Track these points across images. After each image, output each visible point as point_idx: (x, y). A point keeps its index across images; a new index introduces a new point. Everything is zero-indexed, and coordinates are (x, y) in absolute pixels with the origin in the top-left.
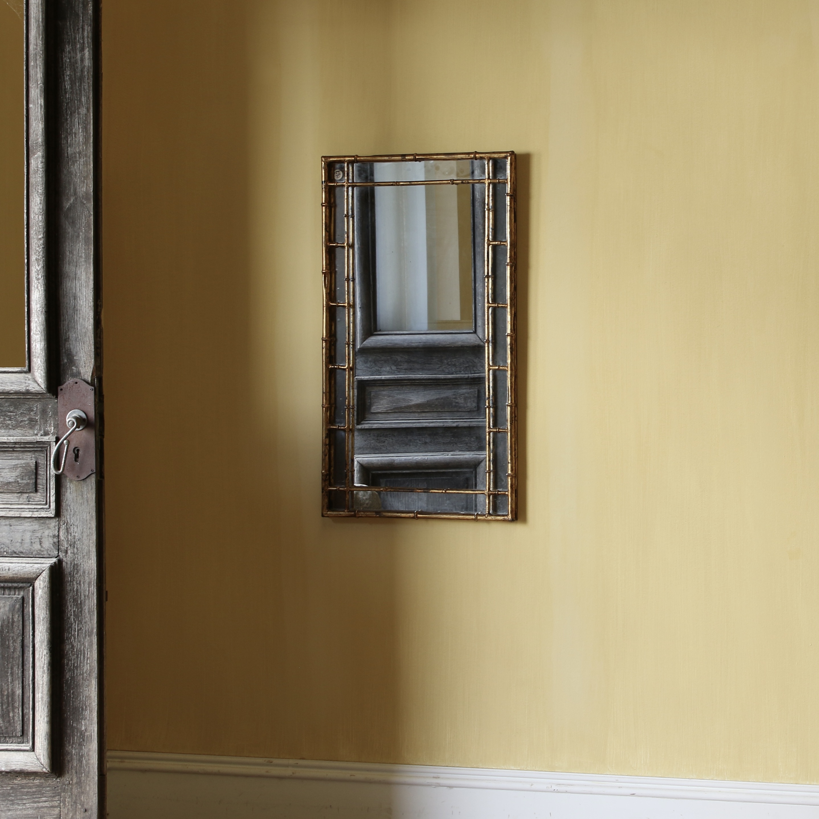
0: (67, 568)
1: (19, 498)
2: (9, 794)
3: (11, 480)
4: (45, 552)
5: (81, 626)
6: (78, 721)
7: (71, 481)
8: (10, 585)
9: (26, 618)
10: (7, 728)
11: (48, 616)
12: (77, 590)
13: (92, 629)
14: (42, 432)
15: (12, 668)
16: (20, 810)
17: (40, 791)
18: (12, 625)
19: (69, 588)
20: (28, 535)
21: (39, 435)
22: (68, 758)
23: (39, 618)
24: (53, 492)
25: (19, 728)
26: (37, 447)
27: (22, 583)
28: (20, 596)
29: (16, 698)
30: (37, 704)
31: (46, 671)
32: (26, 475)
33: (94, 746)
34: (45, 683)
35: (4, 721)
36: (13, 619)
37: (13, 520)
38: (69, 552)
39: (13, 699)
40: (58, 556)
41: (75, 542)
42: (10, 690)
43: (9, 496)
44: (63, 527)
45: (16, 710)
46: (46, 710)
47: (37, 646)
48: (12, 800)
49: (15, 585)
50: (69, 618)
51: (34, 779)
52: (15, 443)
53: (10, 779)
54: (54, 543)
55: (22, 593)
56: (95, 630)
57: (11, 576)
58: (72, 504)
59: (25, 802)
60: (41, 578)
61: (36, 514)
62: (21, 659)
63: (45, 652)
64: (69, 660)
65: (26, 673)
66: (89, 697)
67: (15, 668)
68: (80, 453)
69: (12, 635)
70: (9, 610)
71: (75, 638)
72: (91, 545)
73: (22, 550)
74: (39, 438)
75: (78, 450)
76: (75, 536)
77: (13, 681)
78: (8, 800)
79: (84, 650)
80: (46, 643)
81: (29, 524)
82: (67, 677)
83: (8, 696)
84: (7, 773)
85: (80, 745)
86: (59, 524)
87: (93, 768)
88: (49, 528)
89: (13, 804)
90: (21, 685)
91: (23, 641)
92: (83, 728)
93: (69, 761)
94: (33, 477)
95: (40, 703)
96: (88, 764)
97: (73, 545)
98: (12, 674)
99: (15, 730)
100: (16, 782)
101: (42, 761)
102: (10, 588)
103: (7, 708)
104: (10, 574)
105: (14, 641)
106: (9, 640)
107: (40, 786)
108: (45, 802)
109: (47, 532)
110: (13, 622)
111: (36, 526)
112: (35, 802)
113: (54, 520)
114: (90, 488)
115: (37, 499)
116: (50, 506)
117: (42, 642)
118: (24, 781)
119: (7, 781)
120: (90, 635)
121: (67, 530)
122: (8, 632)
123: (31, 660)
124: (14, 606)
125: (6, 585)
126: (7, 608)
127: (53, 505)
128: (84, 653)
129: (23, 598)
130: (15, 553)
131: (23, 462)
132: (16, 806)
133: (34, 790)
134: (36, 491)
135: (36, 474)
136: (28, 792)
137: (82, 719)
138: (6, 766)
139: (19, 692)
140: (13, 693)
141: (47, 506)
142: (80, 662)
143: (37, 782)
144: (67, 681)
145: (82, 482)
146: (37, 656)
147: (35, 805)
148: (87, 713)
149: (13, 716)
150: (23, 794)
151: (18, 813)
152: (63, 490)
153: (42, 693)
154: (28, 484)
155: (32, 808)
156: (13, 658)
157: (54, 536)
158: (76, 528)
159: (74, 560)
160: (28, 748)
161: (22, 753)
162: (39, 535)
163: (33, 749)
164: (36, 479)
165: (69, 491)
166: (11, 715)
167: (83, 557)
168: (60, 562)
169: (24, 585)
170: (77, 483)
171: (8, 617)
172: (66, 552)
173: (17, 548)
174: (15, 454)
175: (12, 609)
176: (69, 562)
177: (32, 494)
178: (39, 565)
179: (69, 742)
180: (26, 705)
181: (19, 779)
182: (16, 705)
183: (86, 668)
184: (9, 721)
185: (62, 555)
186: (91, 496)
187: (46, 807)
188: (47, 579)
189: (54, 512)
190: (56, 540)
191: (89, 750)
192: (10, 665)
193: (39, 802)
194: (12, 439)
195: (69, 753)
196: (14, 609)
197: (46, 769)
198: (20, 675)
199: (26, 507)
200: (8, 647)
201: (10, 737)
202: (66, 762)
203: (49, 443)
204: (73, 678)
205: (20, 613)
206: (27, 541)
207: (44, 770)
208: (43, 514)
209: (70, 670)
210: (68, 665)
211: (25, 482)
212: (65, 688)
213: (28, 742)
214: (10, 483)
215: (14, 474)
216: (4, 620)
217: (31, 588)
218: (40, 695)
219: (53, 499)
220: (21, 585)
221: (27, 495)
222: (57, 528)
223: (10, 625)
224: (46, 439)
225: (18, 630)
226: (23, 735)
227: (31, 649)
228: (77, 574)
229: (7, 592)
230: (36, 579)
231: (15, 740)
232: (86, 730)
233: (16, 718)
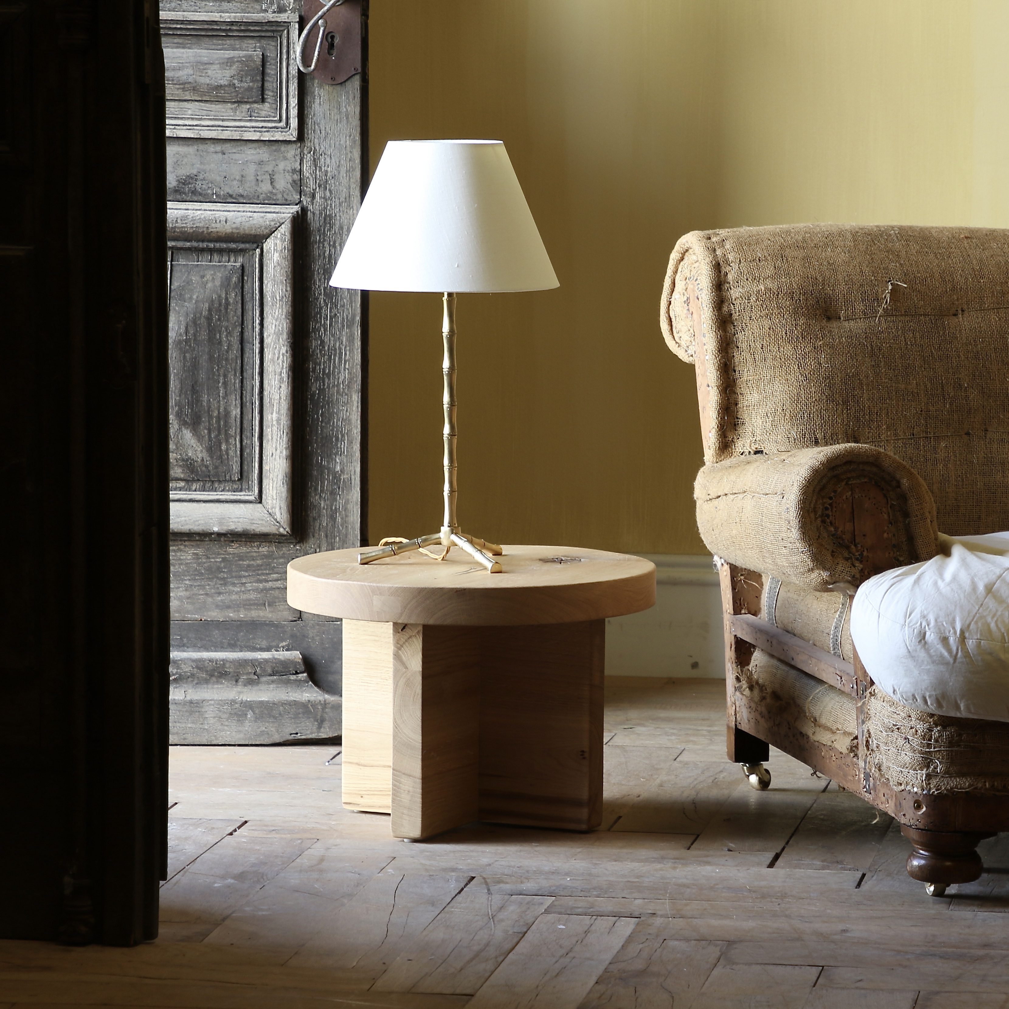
0: (315, 221)
1: (235, 110)
2: (219, 570)
3: (222, 82)
4: (279, 196)
5: (334, 311)
6: (330, 457)
7: (320, 86)
8: (224, 245)
9: (247, 297)
10: (216, 467)
11: (289, 294)
12: (330, 255)
13: (354, 316)
14: (275, 7)
15: (225, 376)
16: (237, 593)
17: (269, 564)
18: (226, 309)
19: (316, 253)
20: (251, 170)
21: (270, 10)
22: (314, 513)
23: (273, 297)
24: (294, 102)
25: (236, 468)
26: (267, 31)
27: (243, 242)
28: (238, 264)
29: (232, 421)
30: (267, 431)
31: (285, 379)
32: (247, 75)
33: (356, 494)
34: (283, 397)
35: (212, 457)
36: (227, 299)
37: (228, 145)
38: (317, 196)
39: (226, 422)
40: (300, 202)
41: (327, 181)
42: (222, 410)
43: (219, 107)
44: (308, 157)
45: (232, 441)
46: (285, 438)
47: (267, 341)
48: (224, 579)
49: (233, 246)
50: (317, 299)
51: (258, 547)
52: (232, 23)
53: (221, 547)
54: (294, 181)
55: (240, 259)
56: (358, 318)
57: (229, 230)
58: (323, 122)
59: (244, 580)
60: (278, 234)
61: (267, 137)
62: (239, 362)
63: (284, 350)
64: (316, 364)
65: (247, 384)
66: (348, 421)
67: (231, 376)
68: (337, 41)
69: (225, 323)
70: (222, 286)
71: (325, 330)
72: (353, 186)
73: (241, 191)
74: (270, 16)
75: (333, 37)
76: (326, 172)
77: (226, 395)
78: (218, 578)
79: (340, 349)
80: (285, 336)
81: (253, 151)
82: (313, 389)
83: (219, 418)
84: (219, 535)
85: (333, 493)
86: (302, 152)
87: (353, 528)
88: (285, 158)
89: (225, 584)
90: (238, 402)
91: (242, 333)
92: (338, 468)
93: (315, 519)
94: (259, 78)
95: (275, 428)
96: (345, 522)
97: (323, 185)
98: (225, 384)
99: (229, 470)
100: (230, 550)
101: (278, 517)
102: (220, 251)
103: (217, 436)
104: (228, 229)
105: (229, 334)
106: (220, 332)
107: (270, 556)
108: (277, 580)
109: (282, 165)
110: (227, 304)
111: (263, 153)
112: (260, 581)
113: (294, 146)
114: (351, 97)
115: (263, 113)
116: (287, 123)
117: (278, 334)
118: (244, 549)
119: (215, 548)
120: (350, 325)
121: (315, 162)
122: (219, 319)
123: (258, 362)
124: (228, 279)
125: (218, 245)
126: (218, 283)
127: (294, 123)
128: (341, 354)
129: (243, 267)
130: (231, 196)
131: (242, 53)
132: (231, 588)
133: (259, 562)
134: (263, 100)
135: (263, 73)
136: (249, 566)
137: (336, 454)
138: (220, 523)
139: (236, 412)
140: (227, 413)
141: (283, 124)
142: (334, 367)
143: (264, 550)
144: (313, 395)
145: (338, 88)
146: (268, 356)
147: (261, 586)
148: (344, 446)
149: (227, 449)
150: (241, 568)
151: (234, 597)
152: (309, 99)
153: (279, 412)
154: (250, 89)
155: (256, 590)
156: (227, 360)
157: (294, 171)
158: (328, 160)
159: (325, 208)
160: (252, 498)
161: (242, 505)
162: (269, 168)
163: (260, 499)
164: (263, 80)
165: (317, 101)
166: (224, 447)
167: (340, 204)
168: (304, 210)
169: (247, 246)
170: (331, 89)
171: (220, 296)
172: (313, 196)
173: (235, 188)
174: (228, 42)
175: (226, 284)
176: (318, 212)
177: (256, 105)
178: (274, 215)
179: (316, 489)
180: (247, 433)
181: (236, 545)
182: (232, 432)
183: (344, 376)
184: (221, 457)
185: (306, 200)
186: (354, 109)
187: (278, 588)
188: (288, 237)
189: (295, 134)
190: (296, 177)
191: (347, 502)
192: (222, 372)
193: (267, 581)
194: (227, 17)
195: (315, 506)
196: (229, 285)
197: (285, 529)
198: (237, 385)
199: (248, 124)
200: (220, 343)
201: (220, 482)
202: (311, 519)
203: (287, 25)
204: (322, 391)
205: (238, 291)
206: (251, 177)
207: (281, 530)
208: (278, 136)
209: (317, 379)
210: (314, 370)
211: (245, 85)
212: (310, 406)
213: (249, 489)
214: (221, 86)
215: (228, 73)
216: (212, 301)
217: (258, 251)
218: (275, 416)
219: (294, 112)
220: (242, 246)
221: (248, 106)
222: (298, 158)
223: (223, 308)
224: (283, 17)
225: (234, 316)
226: (240, 479)
227: (258, 345)
228: (329, 230)
229: (216, 257)
230: (267, 237)
231: (228, 486)
232: (342, 471)
233: (231, 453)
